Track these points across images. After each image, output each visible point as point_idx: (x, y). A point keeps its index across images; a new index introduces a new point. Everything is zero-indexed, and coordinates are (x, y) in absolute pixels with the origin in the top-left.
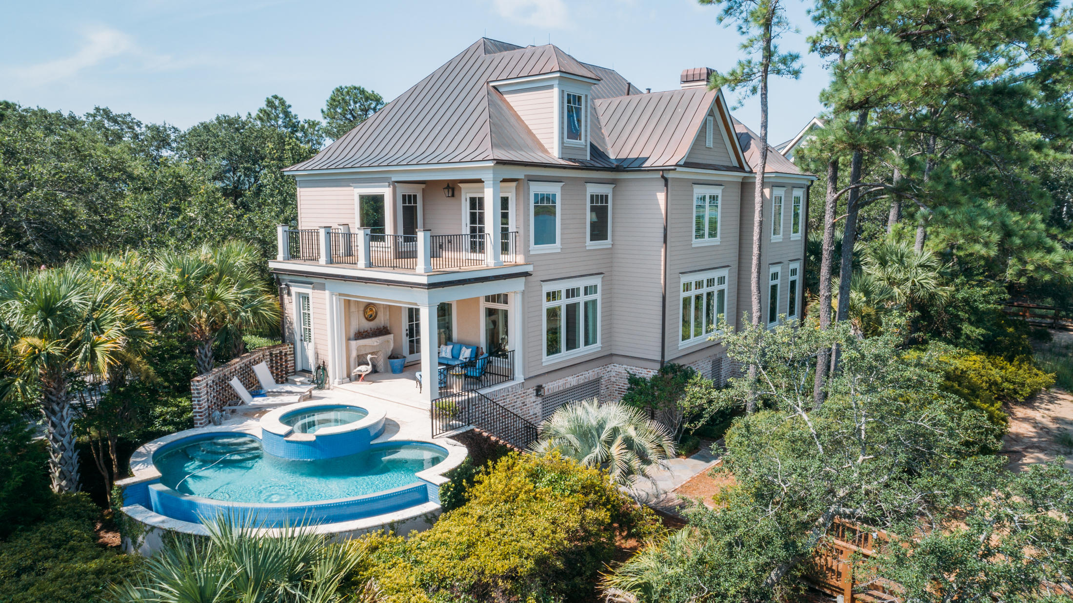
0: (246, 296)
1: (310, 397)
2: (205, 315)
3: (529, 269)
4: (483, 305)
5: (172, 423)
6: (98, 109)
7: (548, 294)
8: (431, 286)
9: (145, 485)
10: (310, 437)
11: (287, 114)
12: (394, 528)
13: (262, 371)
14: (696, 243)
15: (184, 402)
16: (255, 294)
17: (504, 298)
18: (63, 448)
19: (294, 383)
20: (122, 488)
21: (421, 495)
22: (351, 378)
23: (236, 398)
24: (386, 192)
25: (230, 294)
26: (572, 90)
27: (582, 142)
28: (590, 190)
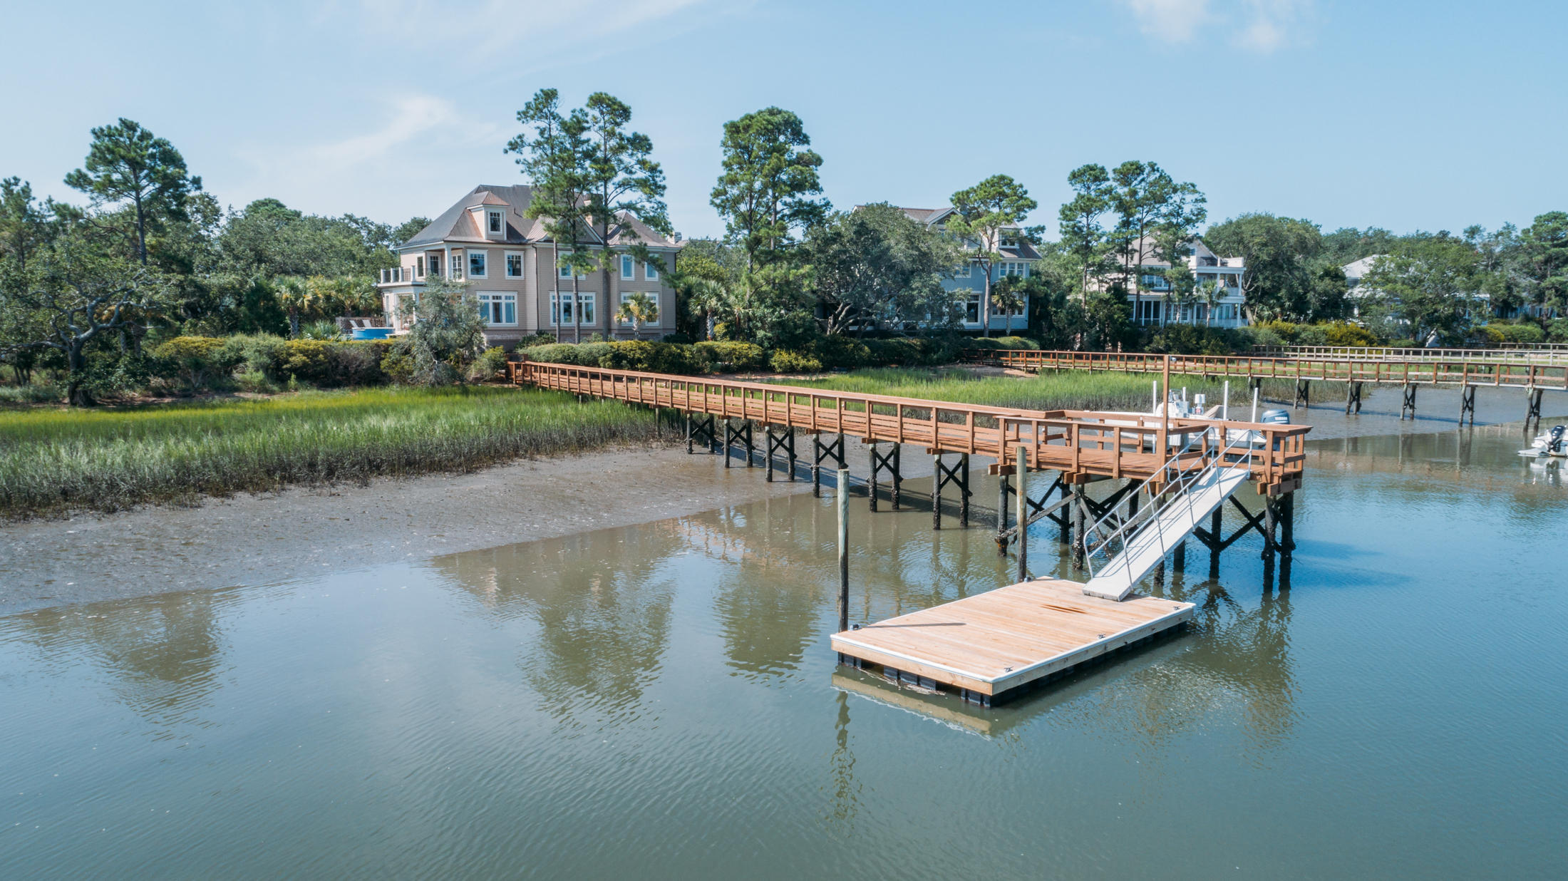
7: (480, 297)
14: (562, 277)
24: (424, 255)
26: (493, 211)
27: (501, 232)
28: (508, 253)
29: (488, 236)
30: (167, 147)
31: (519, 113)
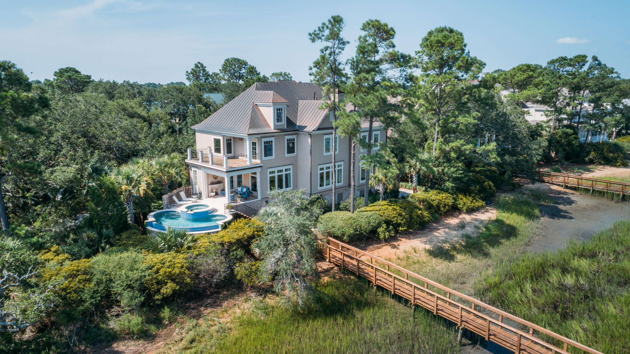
0: (178, 171)
1: (196, 202)
2: (166, 177)
3: (262, 165)
4: (250, 175)
5: (157, 208)
6: (125, 81)
7: (270, 172)
8: (227, 172)
9: (151, 222)
10: (192, 212)
11: (204, 70)
12: (209, 233)
13: (183, 194)
14: (325, 154)
15: (160, 202)
16: (181, 171)
17: (255, 173)
18: (131, 213)
19: (193, 198)
20: (147, 222)
21: (217, 227)
22: (209, 197)
23: (174, 202)
24: (221, 138)
25: (173, 171)
26: (278, 107)
27: (283, 123)
28: (287, 137)
29: (275, 126)
30: (13, 70)
31: (310, 35)
